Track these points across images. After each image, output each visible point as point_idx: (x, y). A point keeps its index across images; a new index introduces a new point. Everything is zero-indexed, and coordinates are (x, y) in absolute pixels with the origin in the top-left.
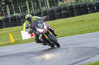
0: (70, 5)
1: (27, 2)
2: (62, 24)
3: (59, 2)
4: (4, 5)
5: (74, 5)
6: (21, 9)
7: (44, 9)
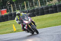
0: (54, 4)
1: (25, 2)
2: (49, 18)
3: (47, 2)
4: (9, 4)
5: (57, 4)
6: (21, 7)
7: (36, 7)
